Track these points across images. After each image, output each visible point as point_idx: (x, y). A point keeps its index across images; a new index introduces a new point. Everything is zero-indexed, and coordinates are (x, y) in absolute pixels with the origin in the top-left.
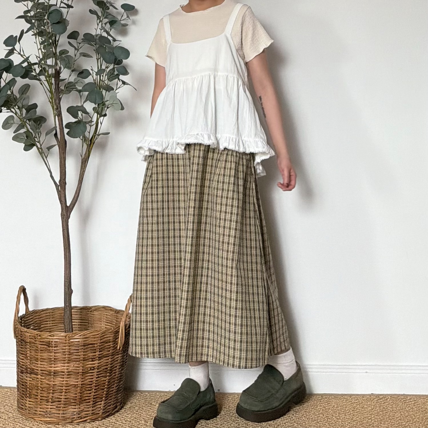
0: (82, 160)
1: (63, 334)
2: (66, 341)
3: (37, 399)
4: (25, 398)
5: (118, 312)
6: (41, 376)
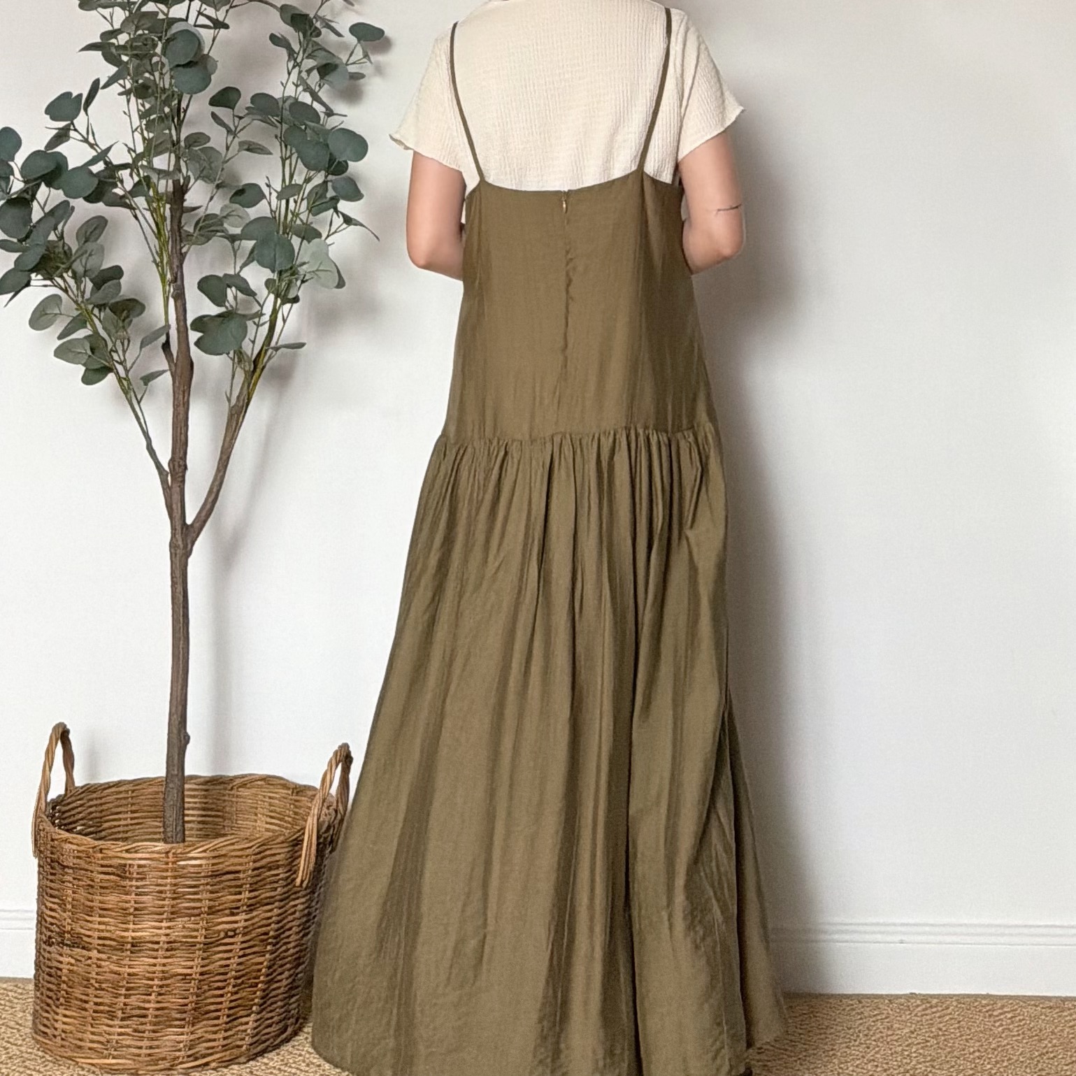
0: (231, 409)
1: (161, 846)
2: (167, 863)
3: (85, 1010)
4: (54, 1008)
5: (299, 790)
6: (99, 952)
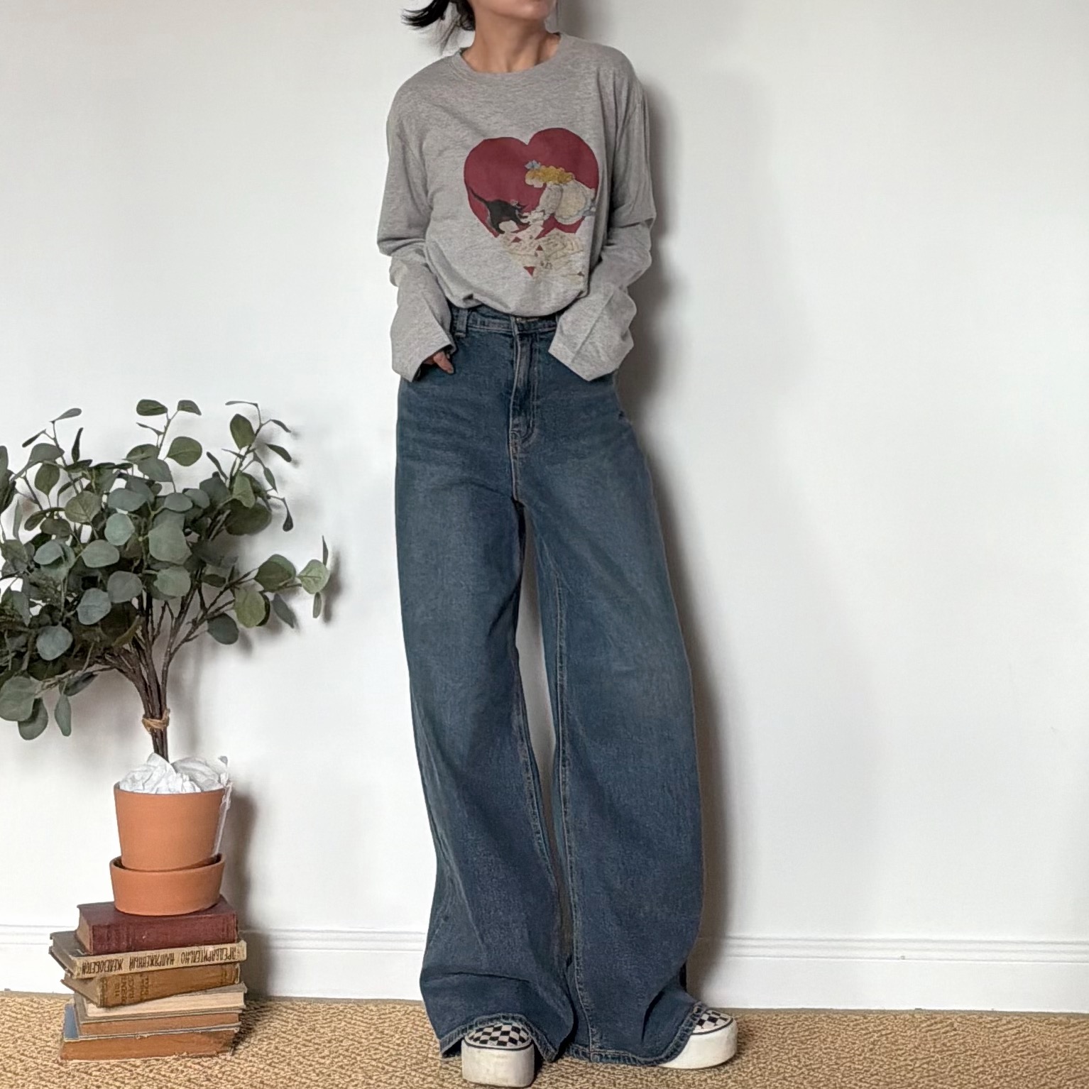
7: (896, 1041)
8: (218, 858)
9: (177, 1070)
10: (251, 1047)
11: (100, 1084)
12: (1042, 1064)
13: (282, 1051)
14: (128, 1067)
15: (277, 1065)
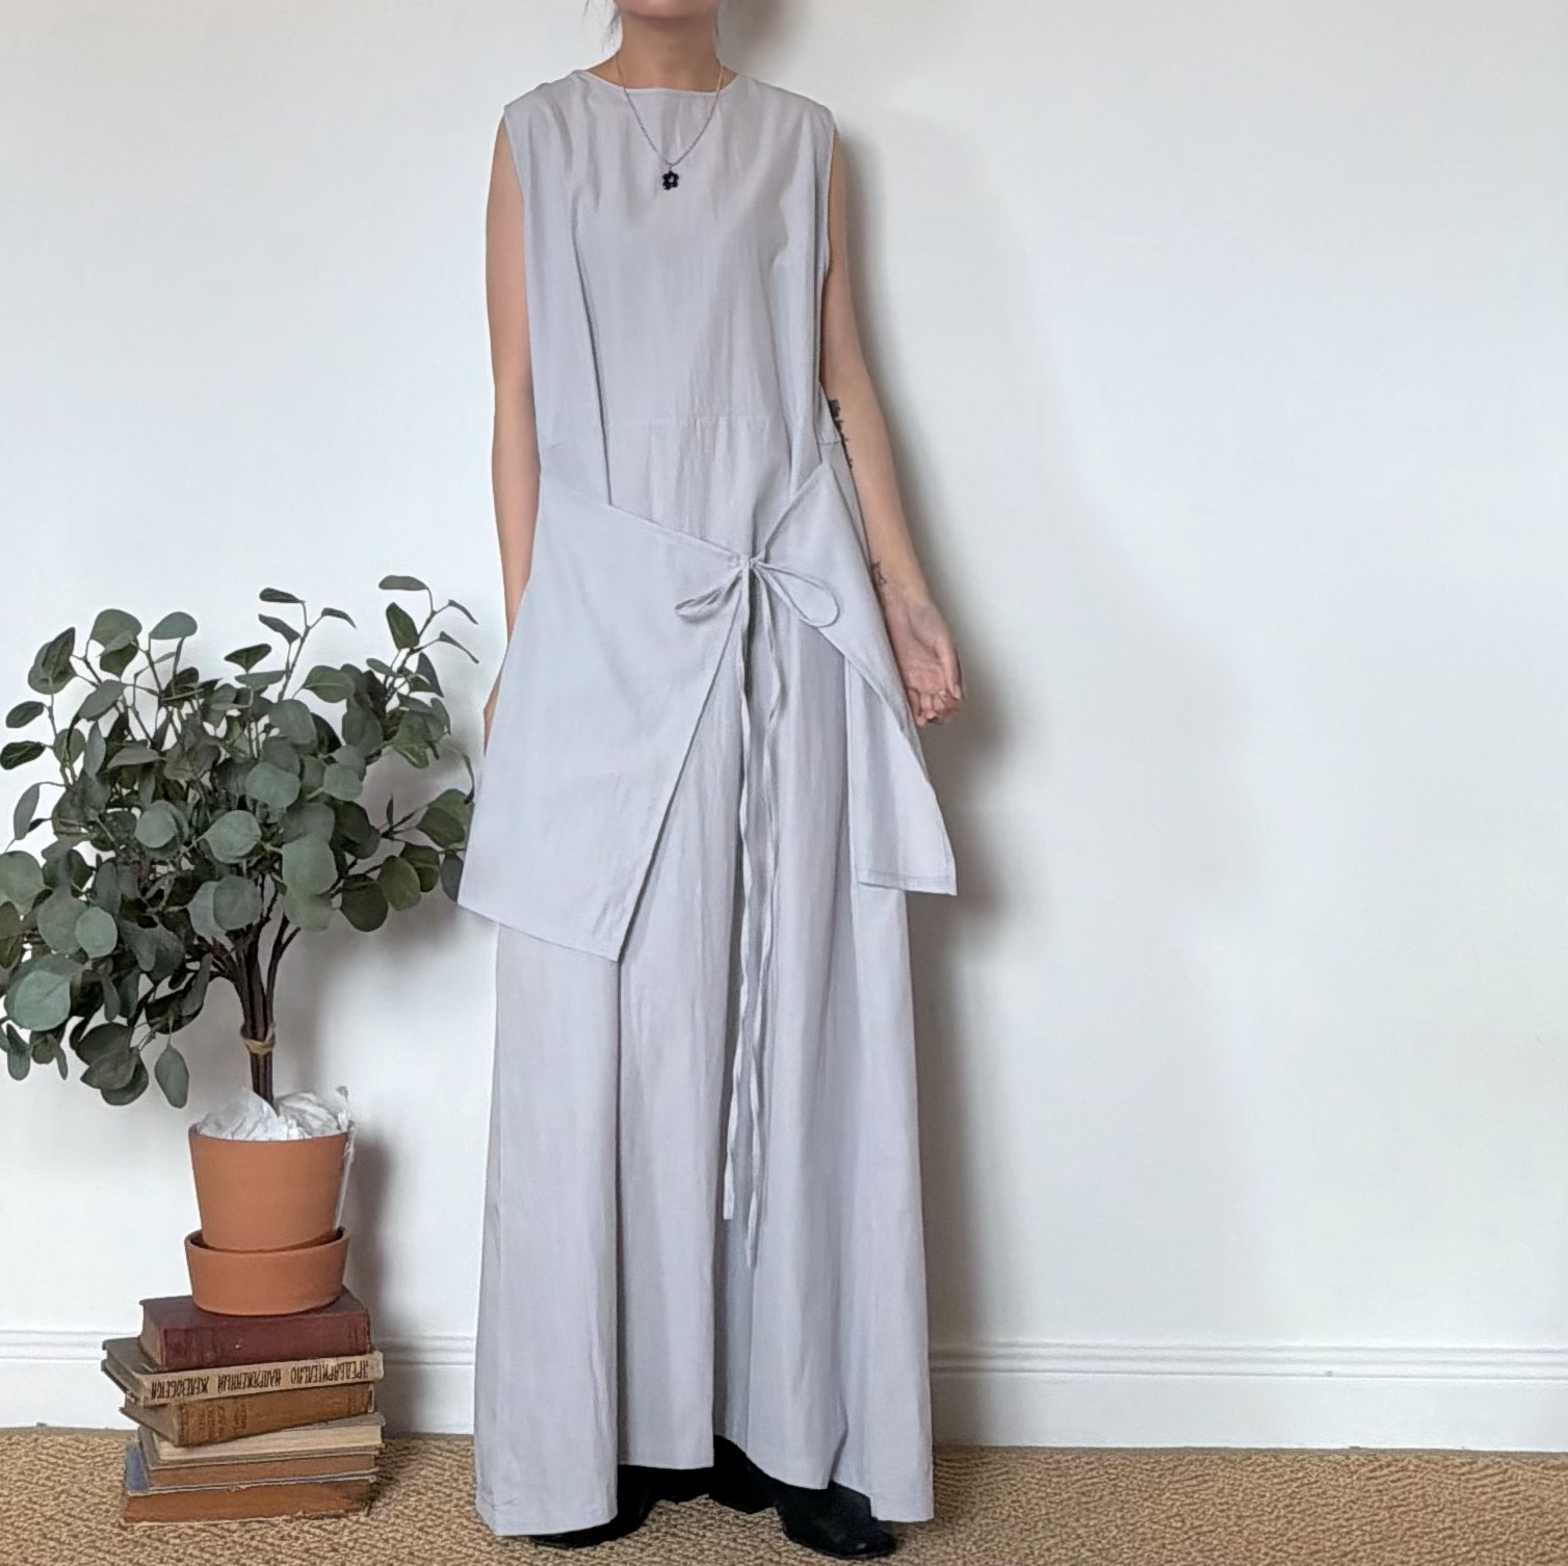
7: (1324, 1493)
8: (340, 1233)
9: (289, 1535)
10: (393, 1505)
11: (182, 1557)
12: (1537, 1525)
13: (438, 1509)
14: (219, 1533)
15: (430, 1530)
